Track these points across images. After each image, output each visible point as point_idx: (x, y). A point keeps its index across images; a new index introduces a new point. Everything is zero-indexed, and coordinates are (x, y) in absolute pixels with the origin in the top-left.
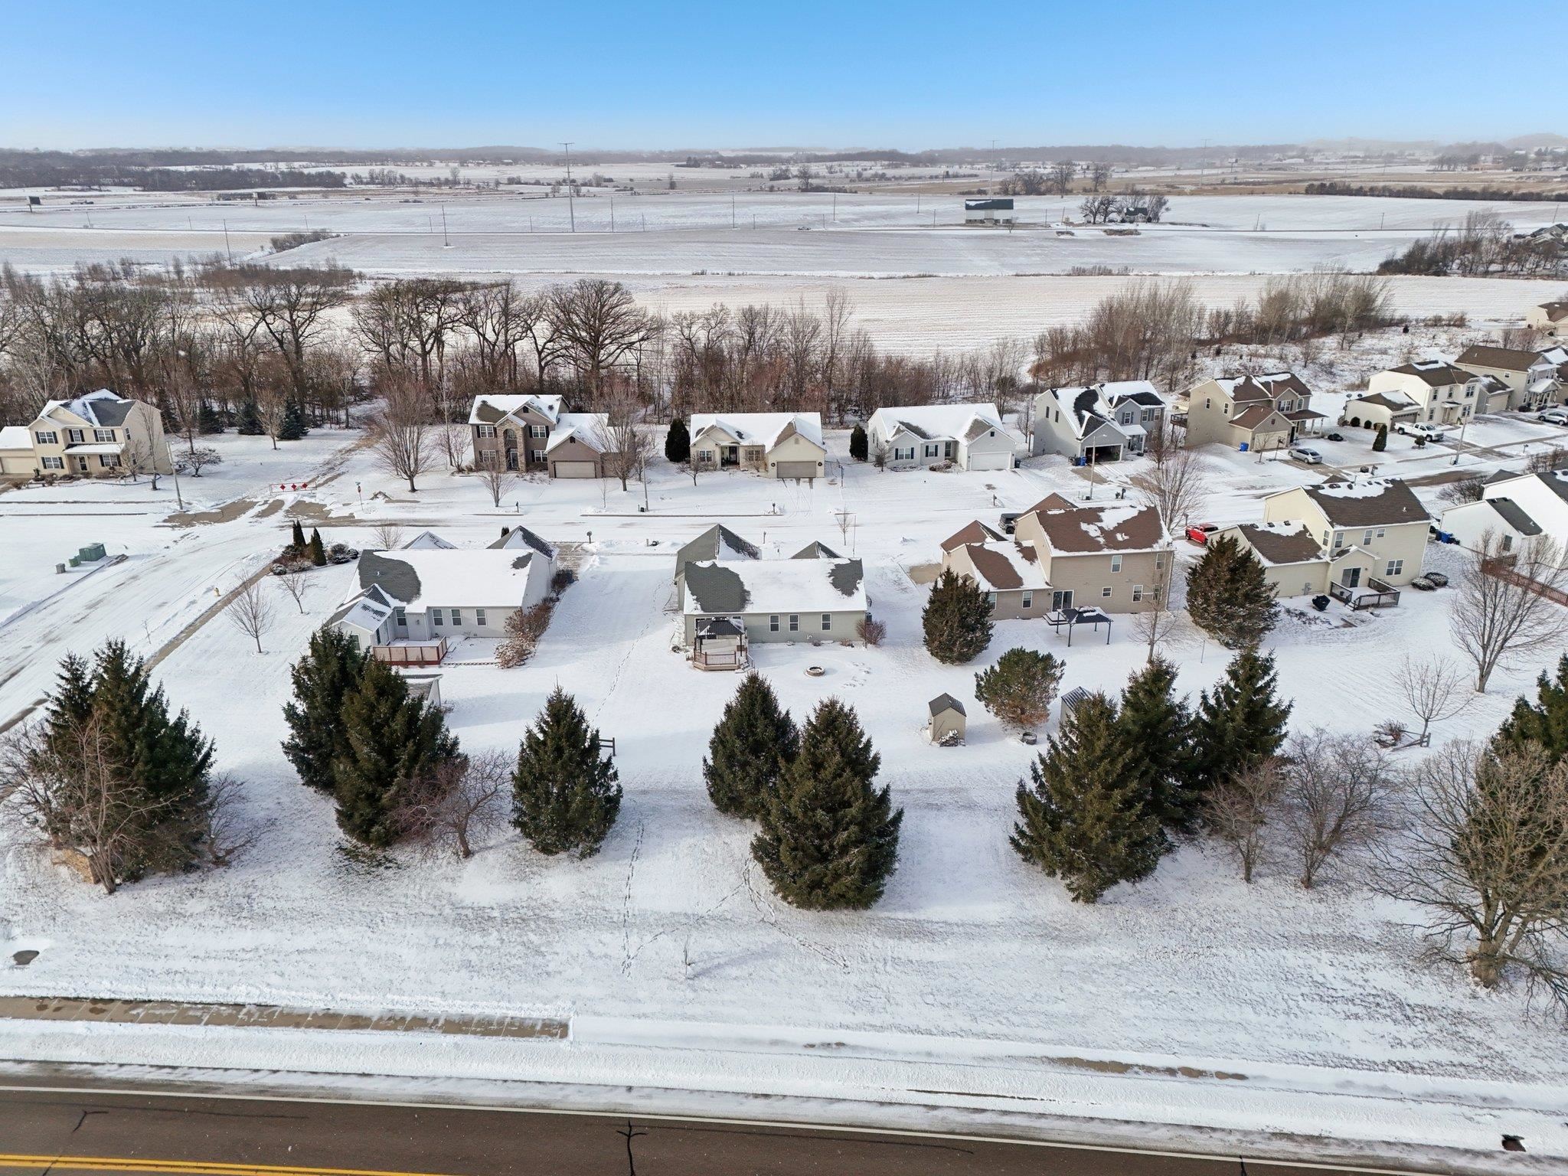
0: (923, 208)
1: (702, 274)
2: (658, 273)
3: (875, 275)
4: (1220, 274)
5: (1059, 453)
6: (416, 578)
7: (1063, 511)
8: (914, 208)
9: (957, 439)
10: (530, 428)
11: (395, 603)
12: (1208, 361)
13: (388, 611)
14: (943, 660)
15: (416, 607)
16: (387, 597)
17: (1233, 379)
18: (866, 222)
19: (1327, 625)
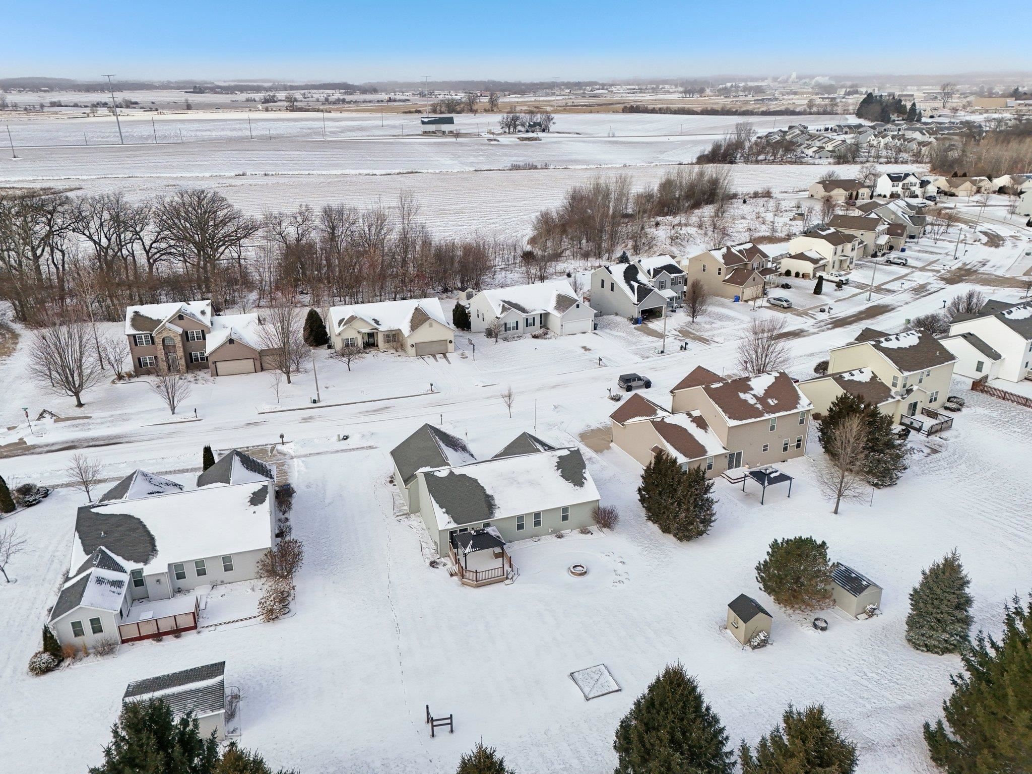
0: (385, 123)
1: (243, 175)
2: (207, 175)
3: (377, 172)
4: (606, 166)
5: (617, 314)
6: (148, 532)
7: (721, 384)
8: (379, 123)
9: (549, 311)
10: (187, 333)
11: (130, 565)
12: (653, 230)
13: (125, 578)
14: (680, 539)
15: (155, 567)
16: (119, 560)
17: (719, 249)
18: (349, 133)
19: (921, 453)
